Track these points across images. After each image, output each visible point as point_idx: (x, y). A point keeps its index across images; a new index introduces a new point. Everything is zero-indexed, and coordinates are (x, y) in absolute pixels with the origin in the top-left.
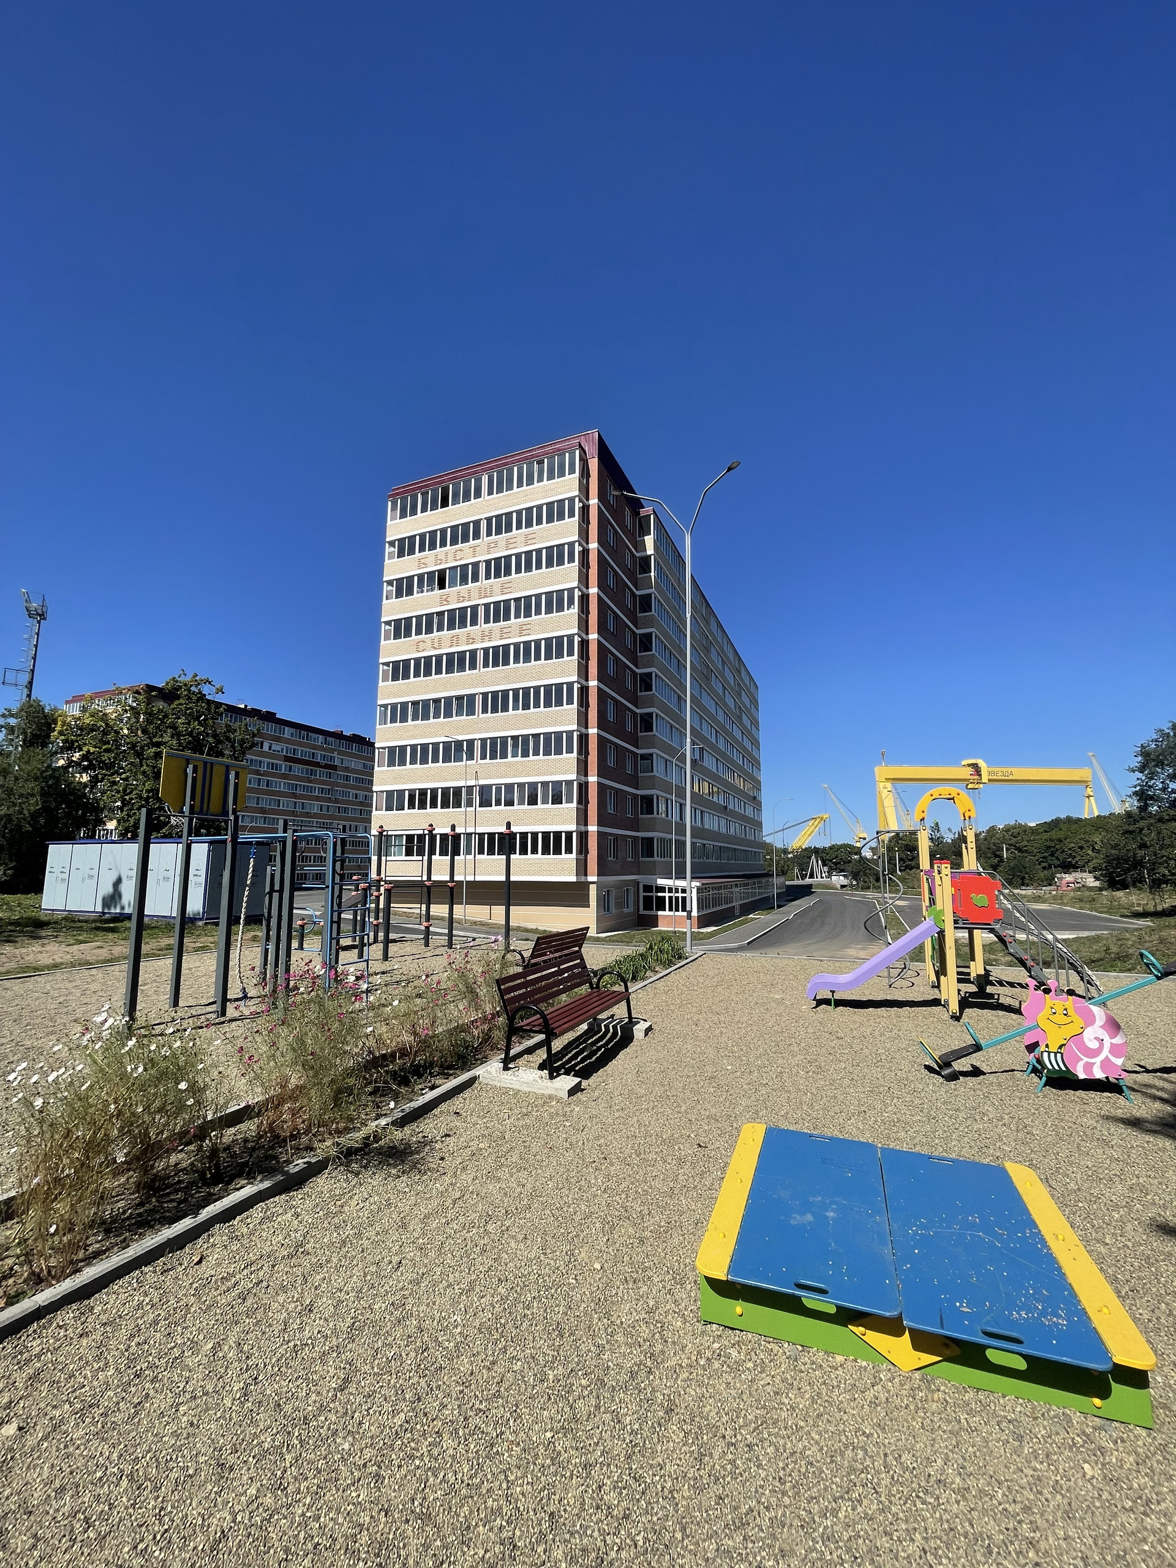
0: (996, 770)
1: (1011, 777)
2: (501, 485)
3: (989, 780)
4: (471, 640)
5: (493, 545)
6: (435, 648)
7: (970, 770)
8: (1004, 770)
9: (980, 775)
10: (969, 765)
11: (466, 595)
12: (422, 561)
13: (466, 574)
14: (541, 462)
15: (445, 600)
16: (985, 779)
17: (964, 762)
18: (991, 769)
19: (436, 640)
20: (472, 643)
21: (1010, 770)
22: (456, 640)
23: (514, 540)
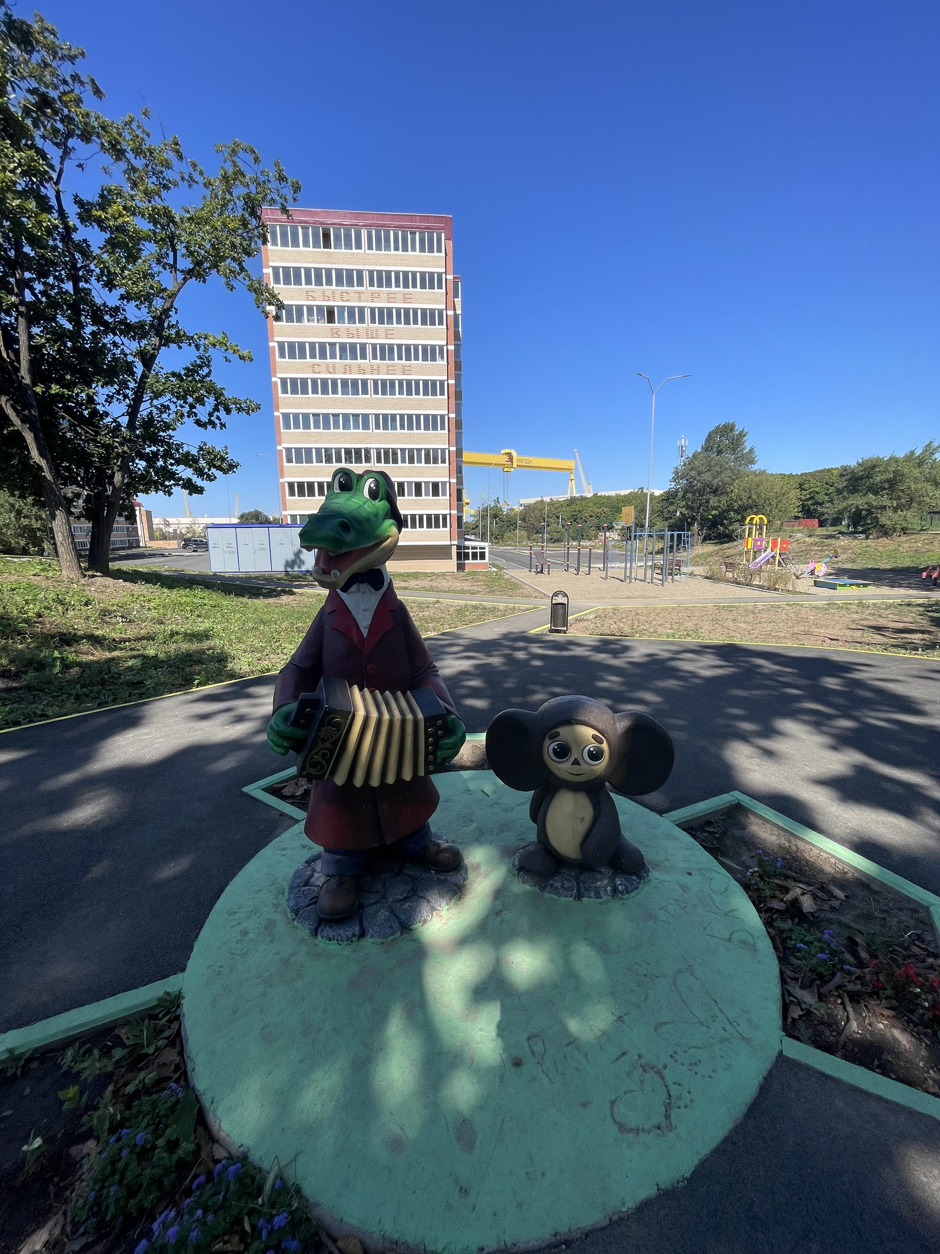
0: (521, 458)
1: (530, 464)
2: (381, 243)
3: (518, 466)
4: (362, 371)
5: (376, 295)
6: (330, 373)
7: (506, 458)
8: (527, 458)
9: (512, 462)
10: (506, 454)
11: (355, 333)
12: (310, 294)
13: (354, 315)
14: (414, 234)
15: (336, 333)
16: (515, 465)
17: (503, 452)
18: (519, 458)
19: (331, 366)
20: (363, 373)
21: (530, 459)
22: (347, 369)
23: (395, 296)
